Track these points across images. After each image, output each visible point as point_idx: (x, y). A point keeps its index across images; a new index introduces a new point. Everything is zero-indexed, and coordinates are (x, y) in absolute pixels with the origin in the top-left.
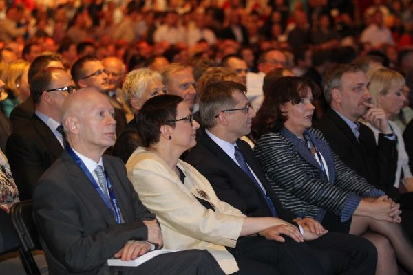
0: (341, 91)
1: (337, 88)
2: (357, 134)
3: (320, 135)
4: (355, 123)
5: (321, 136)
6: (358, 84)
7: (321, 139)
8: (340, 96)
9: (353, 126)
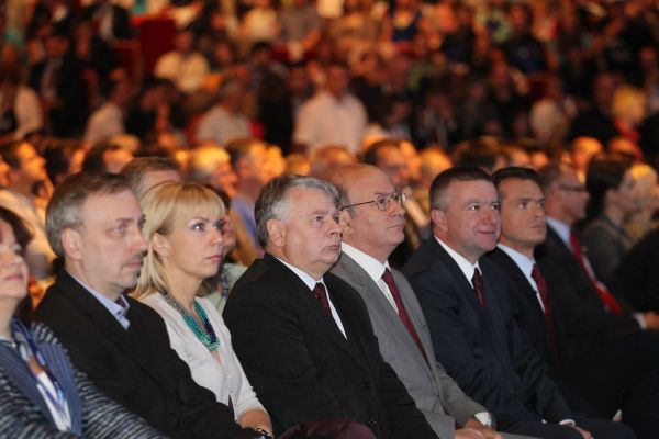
0: (82, 234)
1: (72, 226)
2: (125, 323)
3: (46, 334)
4: (118, 301)
5: (49, 336)
6: (120, 220)
7: (51, 341)
8: (79, 244)
9: (114, 309)
